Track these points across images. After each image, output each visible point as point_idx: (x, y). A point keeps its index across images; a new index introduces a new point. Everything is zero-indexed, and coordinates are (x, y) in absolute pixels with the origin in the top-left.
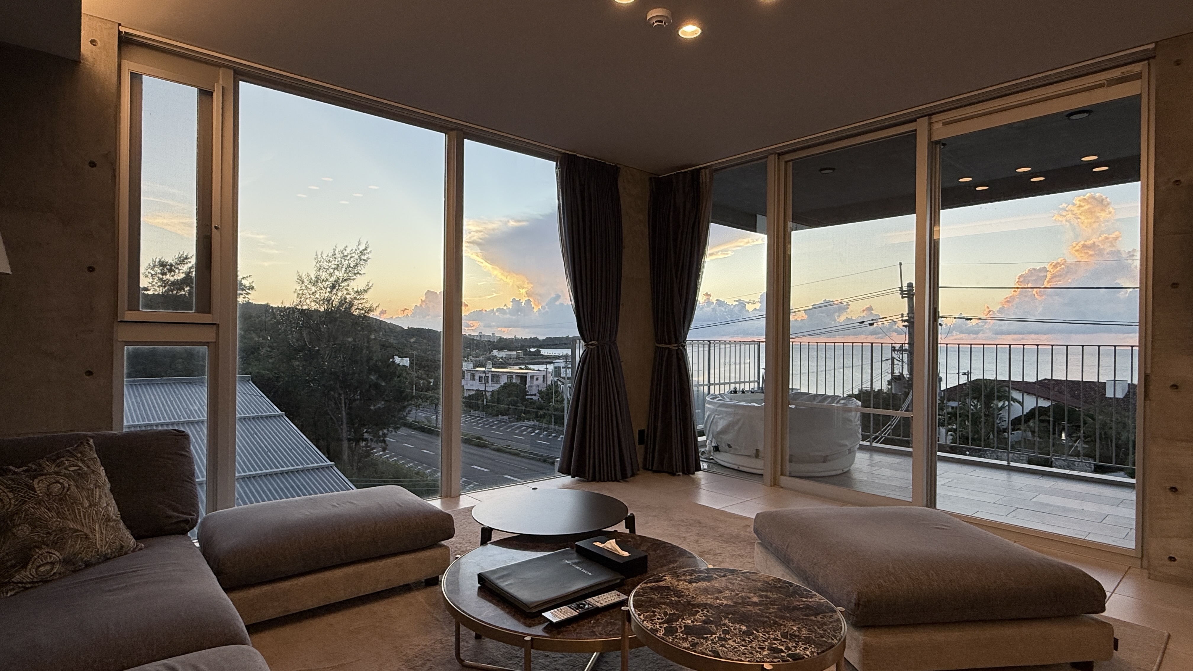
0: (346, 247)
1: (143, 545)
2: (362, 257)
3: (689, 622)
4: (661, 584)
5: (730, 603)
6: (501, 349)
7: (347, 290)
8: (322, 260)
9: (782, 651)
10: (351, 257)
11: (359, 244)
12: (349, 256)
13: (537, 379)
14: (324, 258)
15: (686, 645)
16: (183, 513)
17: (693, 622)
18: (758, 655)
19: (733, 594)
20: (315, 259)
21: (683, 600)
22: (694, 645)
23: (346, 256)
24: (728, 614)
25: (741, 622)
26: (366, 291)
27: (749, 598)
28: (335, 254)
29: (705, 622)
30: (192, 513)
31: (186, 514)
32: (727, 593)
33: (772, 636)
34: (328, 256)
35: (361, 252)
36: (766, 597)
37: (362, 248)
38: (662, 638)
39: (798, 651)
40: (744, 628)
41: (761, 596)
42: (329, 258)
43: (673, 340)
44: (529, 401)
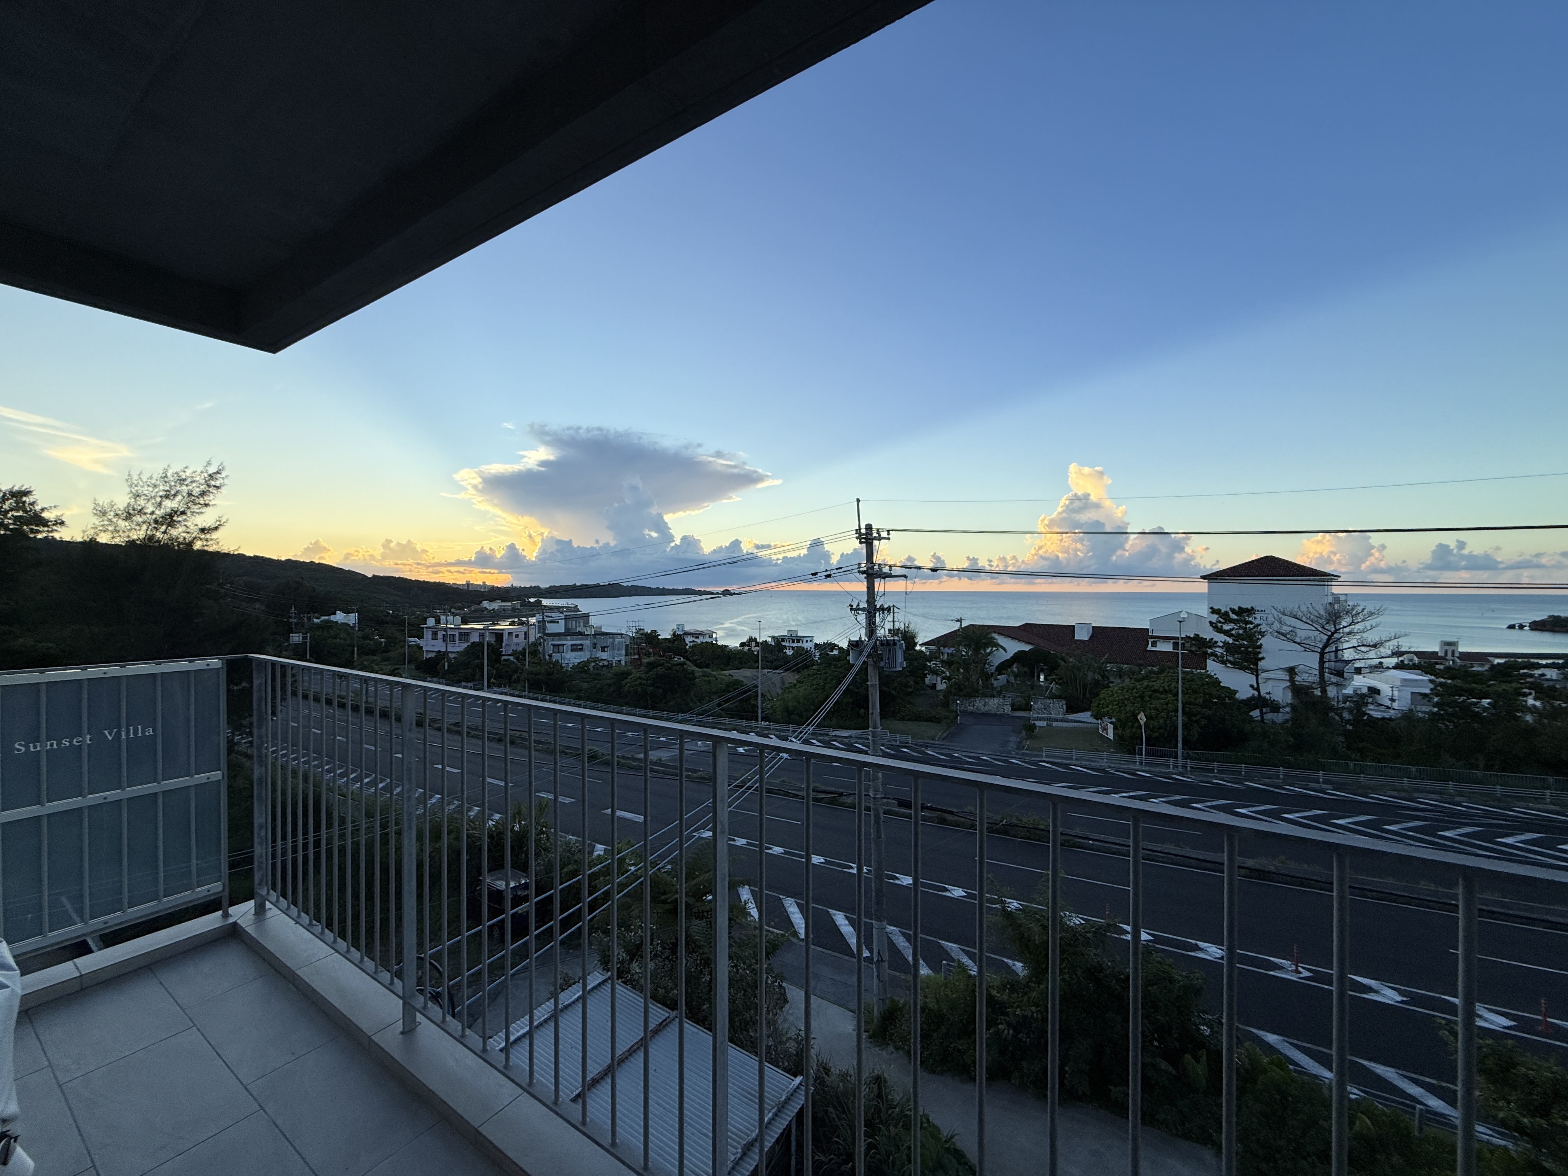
0: (186, 467)
2: (213, 483)
6: (492, 600)
7: (185, 526)
8: (141, 483)
10: (192, 482)
11: (209, 464)
12: (189, 480)
13: (517, 636)
14: (145, 479)
20: (127, 480)
23: (184, 480)
26: (216, 528)
28: (166, 477)
34: (151, 478)
35: (210, 475)
37: (212, 470)
42: (153, 481)
44: (503, 663)
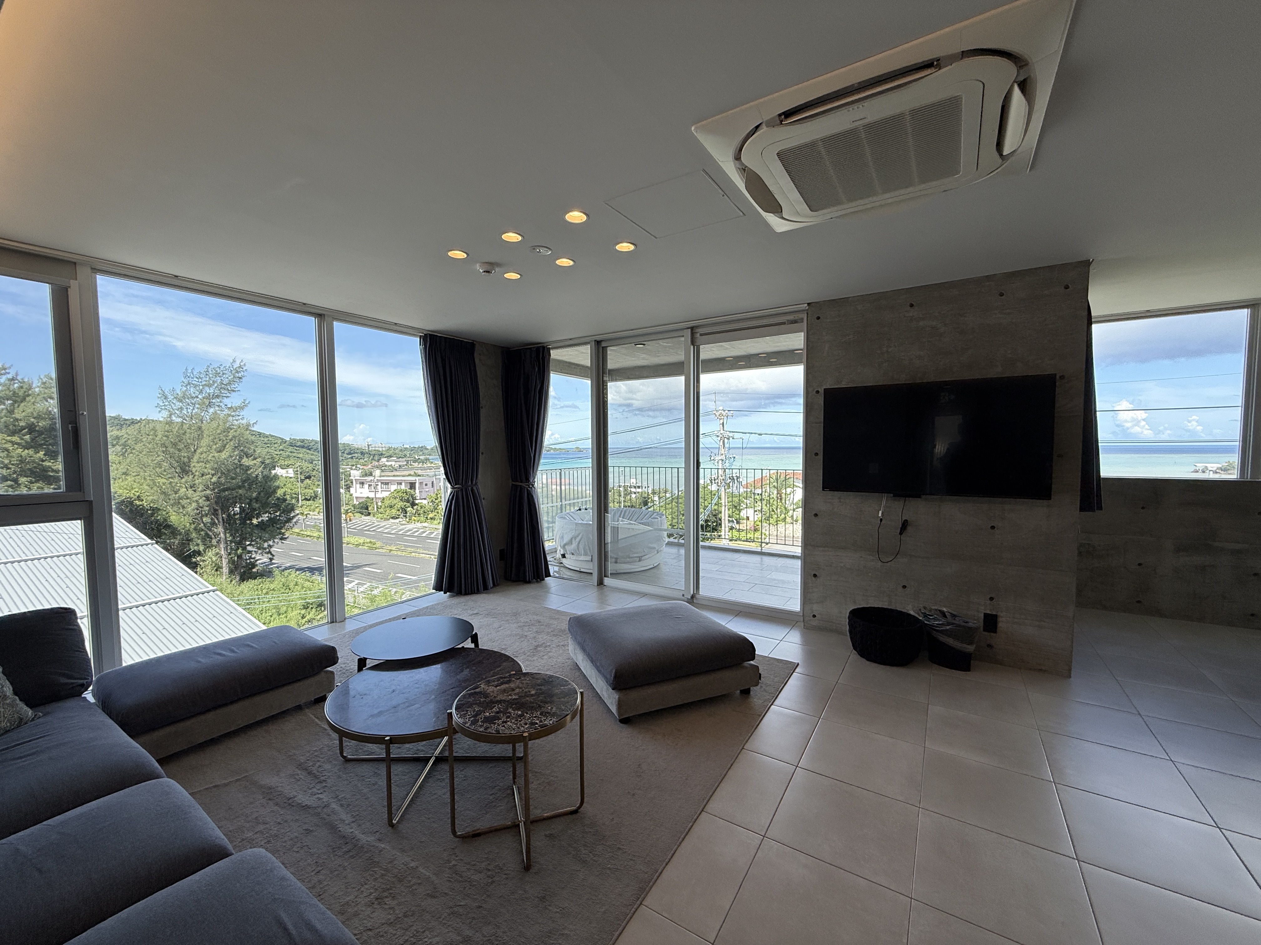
1: (40, 714)
2: (237, 375)
3: (488, 714)
4: (477, 690)
5: (517, 697)
7: (219, 406)
9: (537, 724)
10: (224, 375)
11: (233, 361)
13: (426, 485)
15: (481, 730)
16: (78, 679)
17: (490, 714)
18: (522, 729)
19: (521, 690)
21: (488, 700)
22: (486, 729)
24: (513, 705)
25: (518, 709)
26: (242, 408)
27: (530, 692)
29: (497, 713)
30: (87, 677)
31: (81, 679)
32: (517, 691)
33: (534, 715)
35: (235, 370)
36: (541, 689)
37: (236, 365)
38: (468, 728)
39: (546, 722)
40: (520, 713)
41: (537, 690)
43: (524, 479)
44: (419, 505)
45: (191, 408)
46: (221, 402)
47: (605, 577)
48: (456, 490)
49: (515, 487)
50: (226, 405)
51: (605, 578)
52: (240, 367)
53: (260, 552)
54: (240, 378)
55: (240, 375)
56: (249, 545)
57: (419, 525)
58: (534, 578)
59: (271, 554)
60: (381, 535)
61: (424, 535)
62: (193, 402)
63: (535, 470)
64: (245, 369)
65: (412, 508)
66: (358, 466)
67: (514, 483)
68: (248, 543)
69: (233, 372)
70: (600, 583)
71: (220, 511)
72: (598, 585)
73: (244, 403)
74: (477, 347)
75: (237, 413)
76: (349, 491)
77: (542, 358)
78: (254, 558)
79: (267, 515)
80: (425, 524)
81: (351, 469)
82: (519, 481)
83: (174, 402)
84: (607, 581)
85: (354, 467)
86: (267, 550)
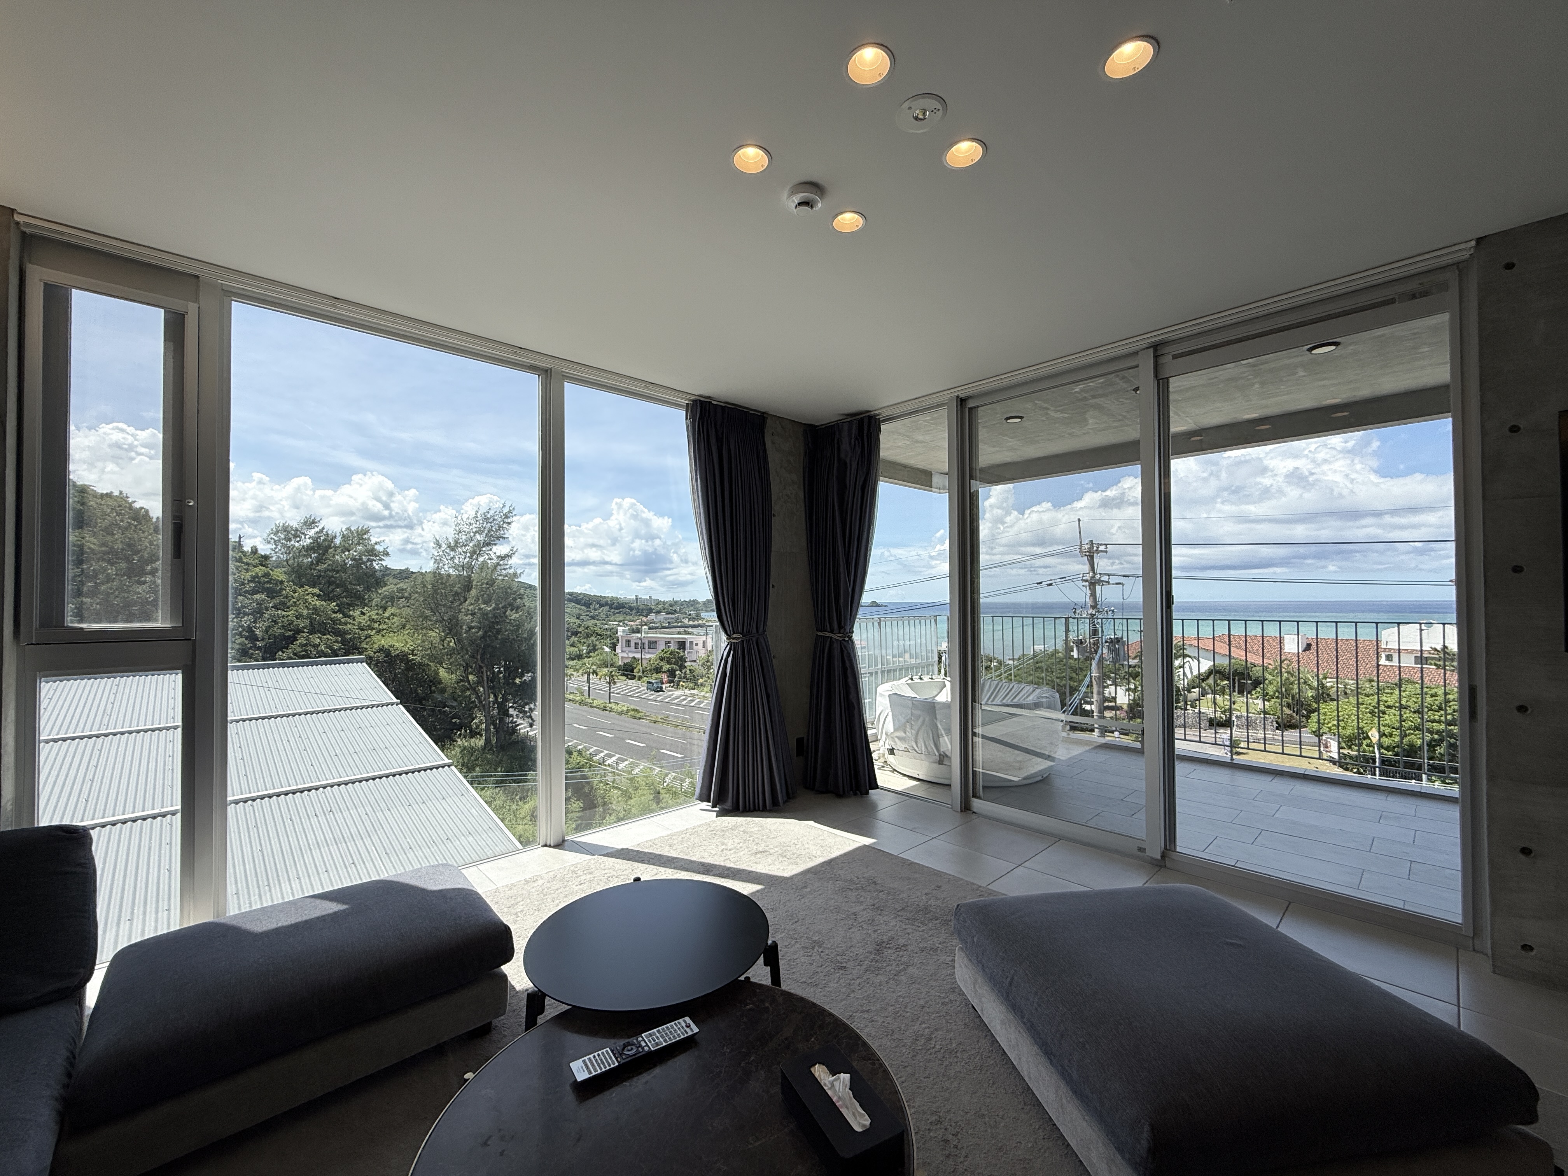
0: (490, 509)
2: (506, 520)
6: (658, 613)
7: (489, 555)
8: (463, 523)
11: (504, 506)
12: (492, 519)
13: (697, 644)
14: (465, 520)
20: (455, 521)
23: (489, 519)
26: (510, 556)
28: (477, 517)
35: (505, 515)
43: (838, 630)
44: (688, 668)
45: (463, 557)
46: (491, 550)
47: (975, 796)
48: (732, 641)
49: (820, 642)
50: (495, 553)
51: (975, 800)
52: (510, 512)
53: (521, 715)
54: (509, 523)
55: (509, 520)
56: (511, 707)
57: (688, 692)
58: (851, 790)
59: (532, 719)
60: (646, 703)
61: (692, 704)
62: (465, 550)
63: (854, 613)
64: (514, 513)
65: (681, 671)
66: (626, 622)
67: (819, 633)
68: (511, 705)
69: (503, 517)
70: (966, 807)
71: (485, 669)
72: (961, 811)
73: (512, 550)
74: (769, 422)
75: (506, 562)
76: (615, 651)
77: (867, 435)
78: (516, 722)
79: (529, 675)
80: (695, 692)
81: (619, 625)
82: (829, 630)
83: (448, 551)
84: (977, 804)
85: (621, 624)
86: (528, 714)
